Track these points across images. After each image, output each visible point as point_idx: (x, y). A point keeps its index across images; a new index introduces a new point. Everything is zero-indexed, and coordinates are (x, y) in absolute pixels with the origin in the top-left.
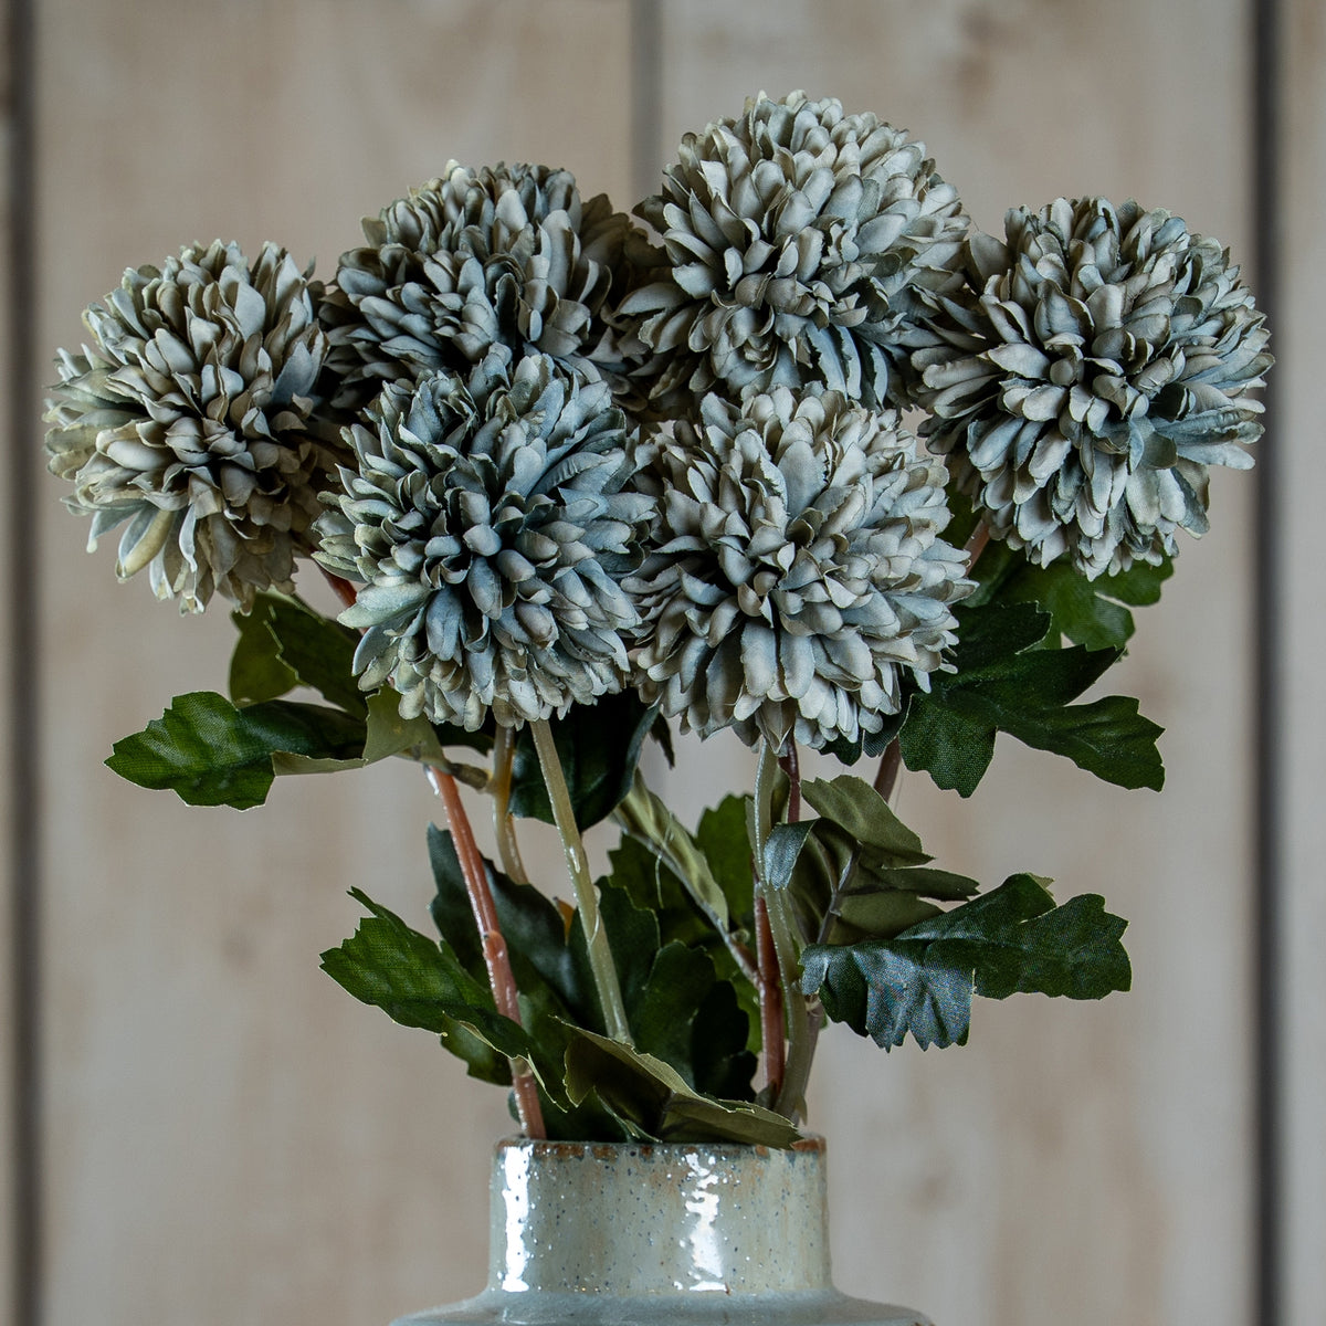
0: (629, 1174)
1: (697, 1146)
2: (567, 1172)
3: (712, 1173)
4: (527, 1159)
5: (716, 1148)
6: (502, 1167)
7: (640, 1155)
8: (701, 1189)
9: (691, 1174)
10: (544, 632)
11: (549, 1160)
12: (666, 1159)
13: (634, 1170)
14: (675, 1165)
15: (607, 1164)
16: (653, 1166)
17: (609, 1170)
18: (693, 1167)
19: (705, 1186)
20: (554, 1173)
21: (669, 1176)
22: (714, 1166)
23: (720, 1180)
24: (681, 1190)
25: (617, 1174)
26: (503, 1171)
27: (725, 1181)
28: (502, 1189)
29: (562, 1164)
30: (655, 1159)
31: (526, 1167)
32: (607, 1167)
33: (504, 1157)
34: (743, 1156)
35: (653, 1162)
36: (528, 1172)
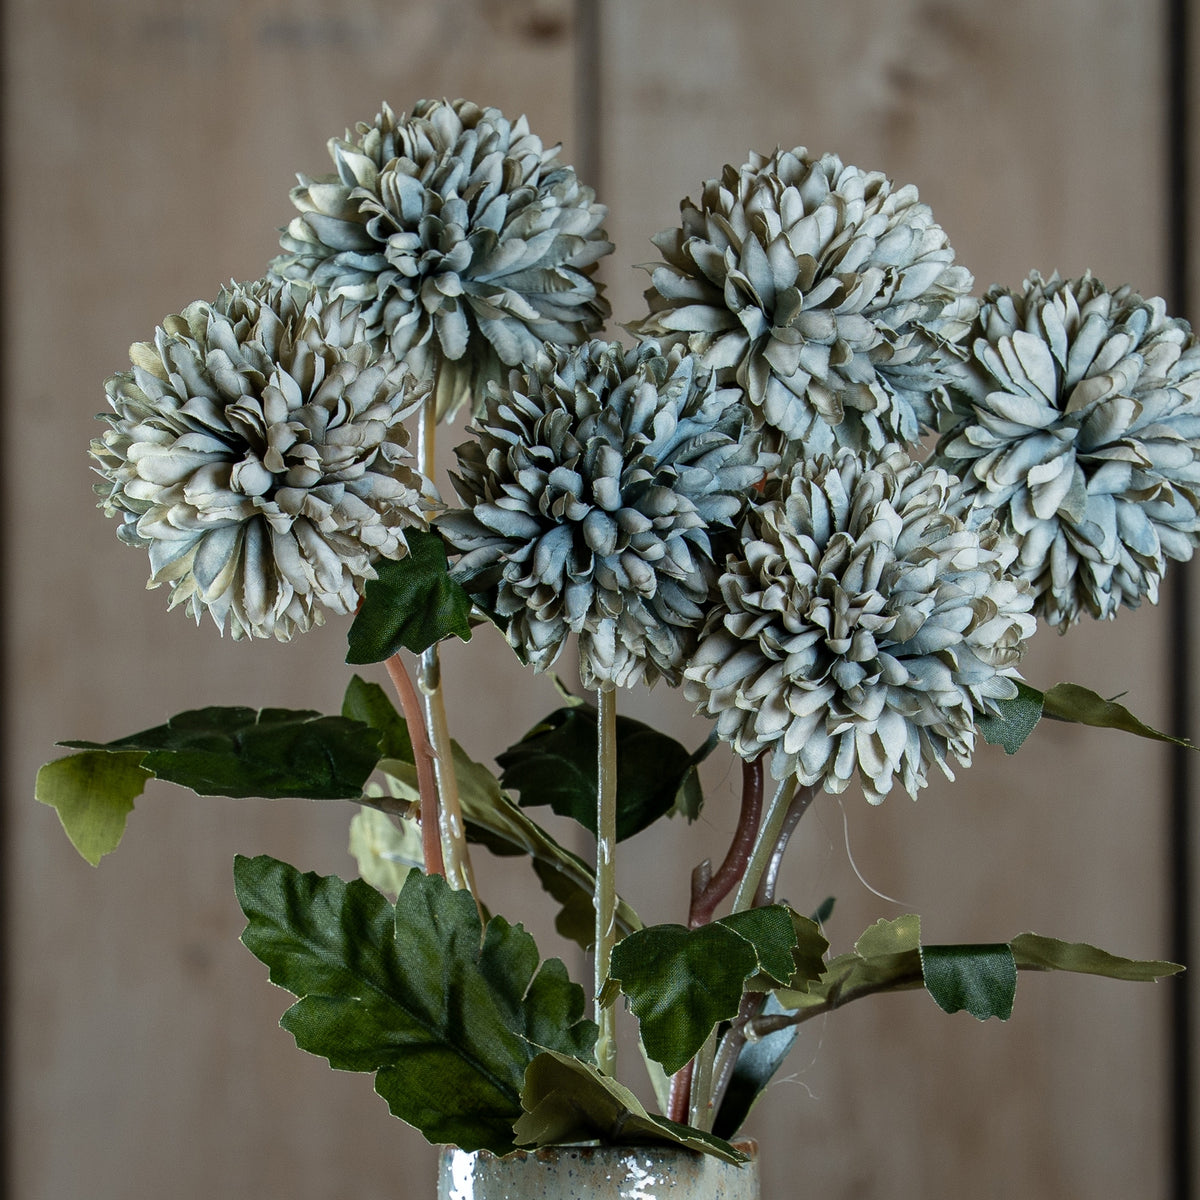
0: (571, 1175)
1: (635, 1149)
2: (511, 1173)
3: (649, 1174)
4: (473, 1161)
5: (653, 1151)
6: (449, 1169)
7: (581, 1158)
8: (639, 1190)
9: (629, 1175)
10: (643, 579)
11: (494, 1162)
12: (605, 1161)
13: (575, 1172)
14: (615, 1167)
15: (549, 1166)
16: (593, 1168)
17: (551, 1172)
18: (632, 1169)
19: (642, 1187)
20: (498, 1174)
21: (609, 1177)
22: (652, 1167)
23: (657, 1181)
24: (620, 1191)
25: (558, 1176)
26: (450, 1172)
27: (662, 1182)
28: (449, 1190)
29: (506, 1166)
30: (595, 1161)
31: (472, 1168)
32: (549, 1169)
33: (451, 1159)
34: (679, 1158)
35: (593, 1164)
36: (473, 1174)
